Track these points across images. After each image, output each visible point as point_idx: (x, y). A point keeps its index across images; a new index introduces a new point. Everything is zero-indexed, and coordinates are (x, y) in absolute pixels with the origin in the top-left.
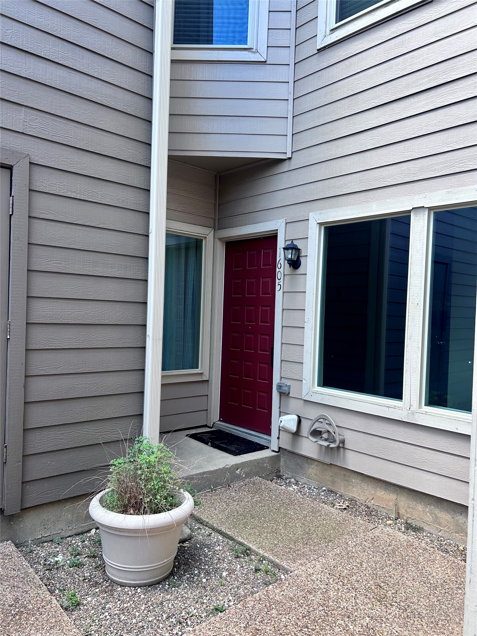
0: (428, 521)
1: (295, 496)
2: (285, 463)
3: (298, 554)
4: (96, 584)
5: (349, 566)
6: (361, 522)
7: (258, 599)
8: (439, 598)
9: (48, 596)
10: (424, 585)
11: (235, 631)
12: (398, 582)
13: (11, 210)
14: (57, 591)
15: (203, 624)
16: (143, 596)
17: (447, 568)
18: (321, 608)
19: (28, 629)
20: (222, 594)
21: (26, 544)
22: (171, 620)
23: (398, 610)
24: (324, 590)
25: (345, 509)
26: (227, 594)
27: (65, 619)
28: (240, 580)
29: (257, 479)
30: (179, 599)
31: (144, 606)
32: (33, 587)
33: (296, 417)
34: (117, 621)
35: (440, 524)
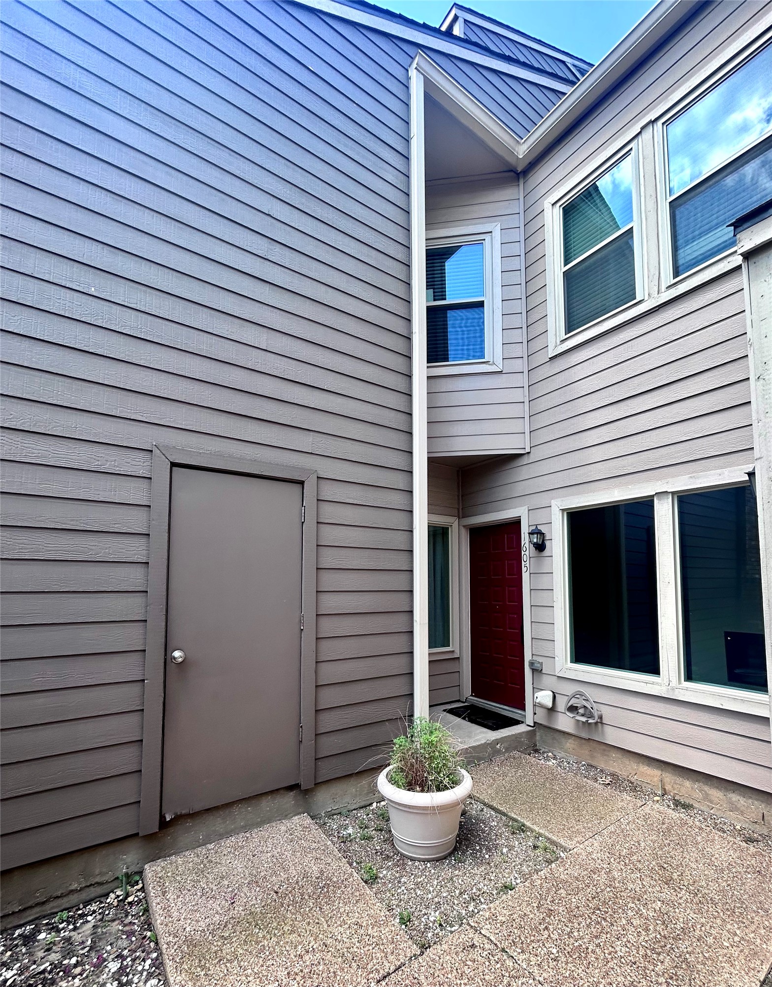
0: (698, 798)
1: (557, 771)
2: (541, 737)
3: (573, 832)
4: (388, 858)
5: (627, 845)
6: (629, 798)
7: (544, 877)
8: (729, 882)
9: (348, 869)
10: (709, 867)
11: (529, 910)
12: (681, 864)
13: (303, 518)
14: (355, 864)
15: (497, 901)
16: (433, 871)
17: (729, 849)
18: (608, 889)
19: (337, 902)
20: (507, 871)
21: (318, 816)
22: (464, 896)
23: (688, 894)
24: (608, 870)
25: (609, 784)
26: (512, 872)
27: (368, 893)
28: (521, 857)
29: (516, 754)
30: (468, 875)
31: (436, 881)
32: (334, 860)
33: (551, 693)
34: (414, 895)
35: (711, 802)
